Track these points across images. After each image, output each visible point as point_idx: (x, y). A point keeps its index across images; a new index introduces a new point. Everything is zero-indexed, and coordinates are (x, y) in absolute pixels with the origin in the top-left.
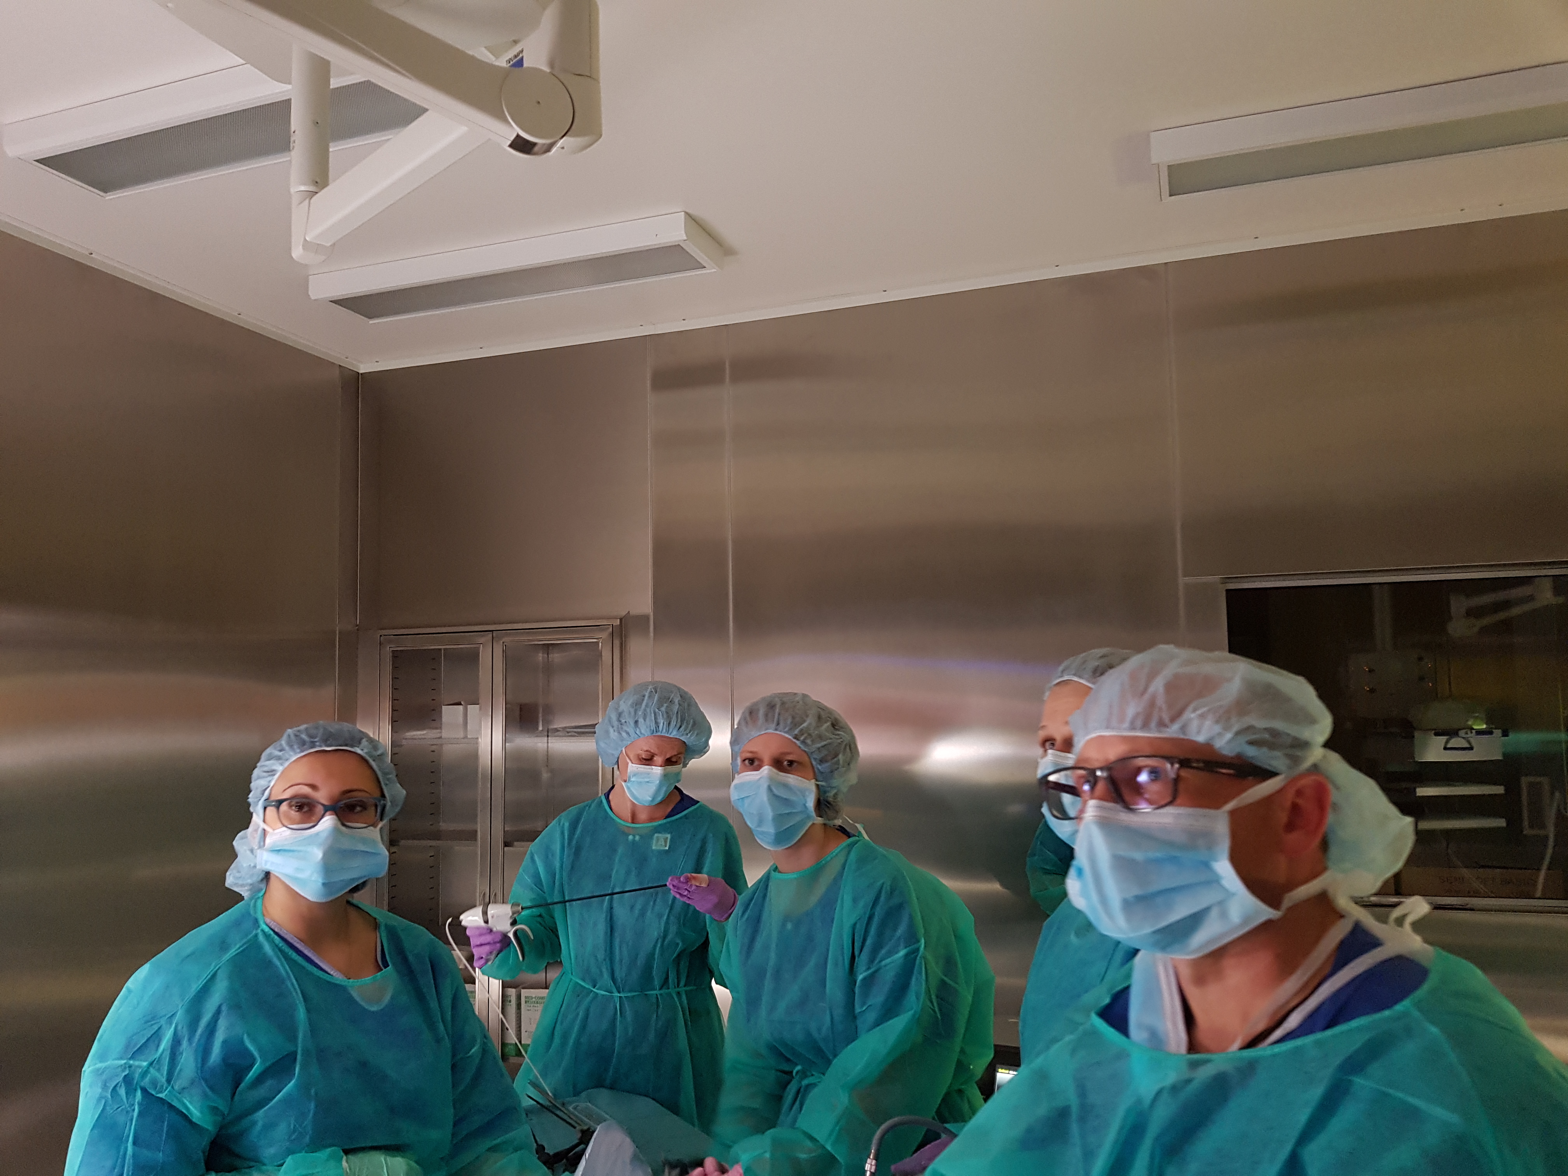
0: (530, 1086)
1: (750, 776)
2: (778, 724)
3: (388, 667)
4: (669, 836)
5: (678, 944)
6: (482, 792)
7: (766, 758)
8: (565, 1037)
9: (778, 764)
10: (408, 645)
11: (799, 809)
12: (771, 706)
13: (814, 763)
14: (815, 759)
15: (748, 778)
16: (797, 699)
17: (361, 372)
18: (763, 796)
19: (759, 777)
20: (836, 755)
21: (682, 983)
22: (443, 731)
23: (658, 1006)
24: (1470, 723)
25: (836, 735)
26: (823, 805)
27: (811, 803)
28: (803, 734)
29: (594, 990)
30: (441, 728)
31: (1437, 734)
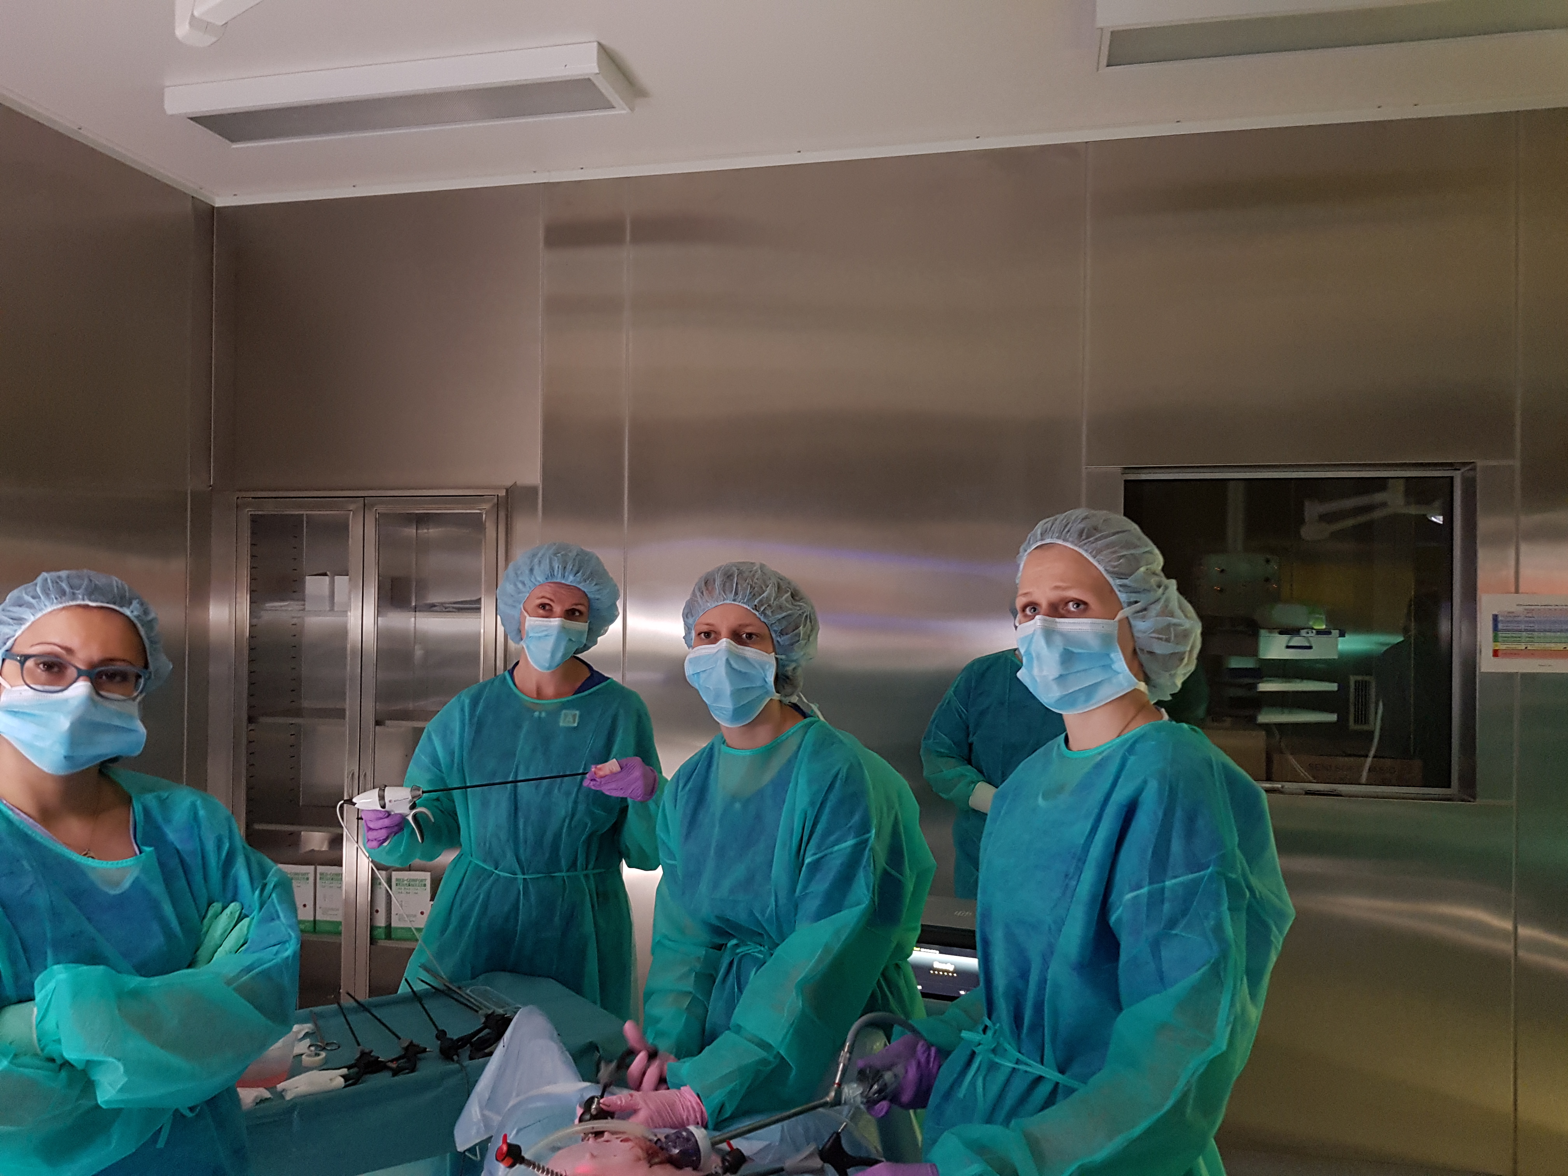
0: (421, 970)
1: (707, 649)
2: (736, 593)
3: (246, 535)
4: (577, 712)
5: (586, 824)
6: (352, 667)
7: (724, 631)
8: (464, 920)
9: (736, 636)
10: (269, 509)
11: (759, 683)
12: (728, 576)
13: (774, 635)
14: (775, 631)
15: (704, 651)
16: (755, 568)
17: (217, 206)
18: (721, 670)
19: (716, 650)
20: (797, 628)
21: (590, 866)
22: (306, 603)
23: (564, 890)
24: (1311, 623)
25: (796, 606)
26: (782, 680)
27: (771, 679)
28: (762, 605)
29: (496, 871)
30: (304, 600)
31: (1281, 633)
